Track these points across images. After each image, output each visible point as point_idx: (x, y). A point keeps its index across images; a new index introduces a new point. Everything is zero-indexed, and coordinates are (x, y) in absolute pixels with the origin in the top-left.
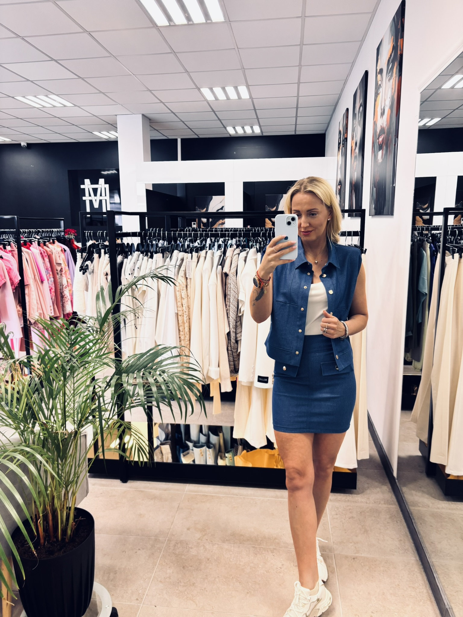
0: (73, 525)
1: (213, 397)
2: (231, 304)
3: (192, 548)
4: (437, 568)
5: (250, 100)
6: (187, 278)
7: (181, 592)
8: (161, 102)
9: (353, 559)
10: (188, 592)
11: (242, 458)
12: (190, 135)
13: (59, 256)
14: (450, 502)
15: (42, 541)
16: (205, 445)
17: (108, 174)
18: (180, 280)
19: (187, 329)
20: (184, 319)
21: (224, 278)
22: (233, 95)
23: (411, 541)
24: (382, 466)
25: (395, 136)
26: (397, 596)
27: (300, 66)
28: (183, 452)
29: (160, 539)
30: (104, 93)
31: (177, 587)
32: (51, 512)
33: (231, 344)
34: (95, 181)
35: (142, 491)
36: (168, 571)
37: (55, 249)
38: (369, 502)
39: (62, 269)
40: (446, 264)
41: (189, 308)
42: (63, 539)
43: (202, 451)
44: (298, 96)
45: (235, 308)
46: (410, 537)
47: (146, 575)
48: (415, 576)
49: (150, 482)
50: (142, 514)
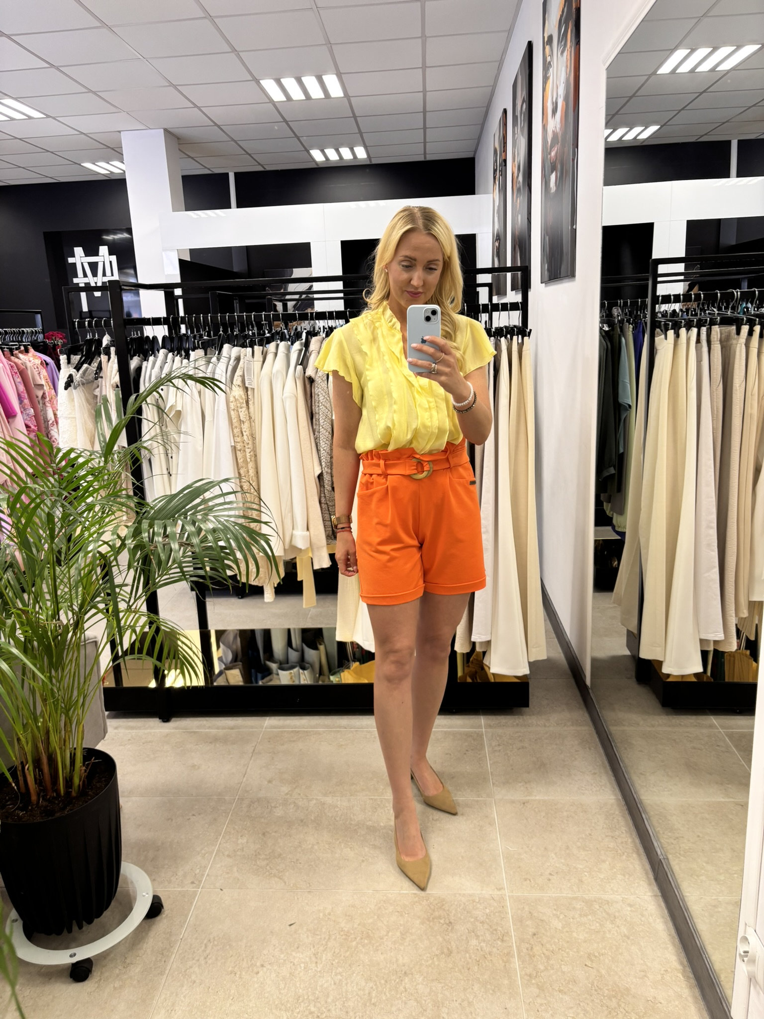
0: (83, 771)
1: (302, 582)
2: (321, 427)
3: (275, 807)
4: (648, 809)
5: (345, 99)
6: (247, 389)
7: (260, 867)
8: (196, 106)
9: (522, 805)
10: (272, 867)
11: (353, 674)
12: (249, 166)
13: (39, 373)
14: (671, 717)
15: (34, 798)
16: (298, 665)
17: (114, 239)
18: (238, 392)
19: (252, 472)
20: (245, 456)
21: (308, 386)
22: (316, 93)
23: (610, 773)
24: (570, 673)
25: (574, 145)
26: (587, 851)
27: (424, 37)
28: (263, 678)
29: (226, 798)
30: (95, 93)
31: (254, 863)
32: (45, 752)
33: (324, 494)
34: (91, 251)
35: (195, 732)
36: (240, 841)
37: (30, 361)
38: (548, 725)
39: (44, 394)
40: (656, 350)
41: (253, 437)
42: (68, 793)
43: (293, 674)
44: (424, 92)
45: (327, 433)
46: (608, 768)
47: (206, 848)
48: (615, 820)
49: (207, 719)
50: (196, 765)
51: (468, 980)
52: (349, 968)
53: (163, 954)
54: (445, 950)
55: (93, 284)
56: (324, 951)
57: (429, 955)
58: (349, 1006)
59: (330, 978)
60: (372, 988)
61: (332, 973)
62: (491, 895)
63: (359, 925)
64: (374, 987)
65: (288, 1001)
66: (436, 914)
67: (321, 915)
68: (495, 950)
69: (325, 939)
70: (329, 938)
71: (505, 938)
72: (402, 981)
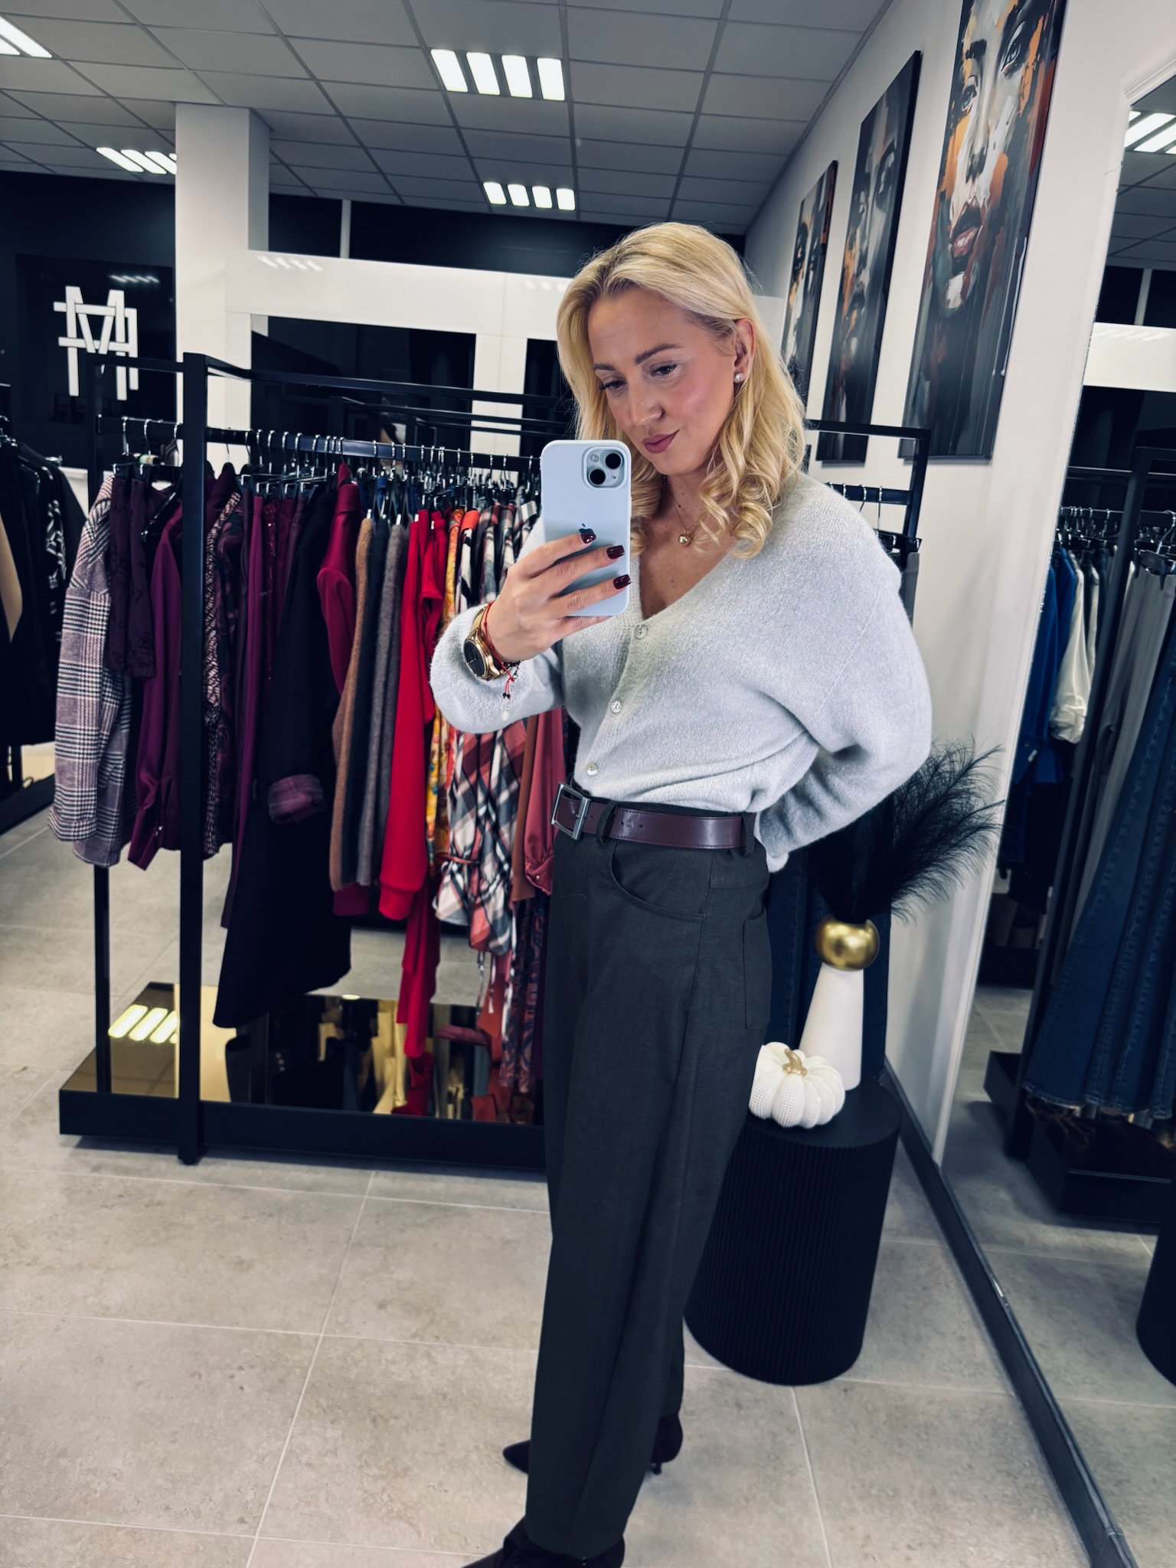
5: (566, 104)
7: (371, 1495)
8: (313, 78)
9: (843, 1393)
10: (392, 1495)
12: (378, 194)
22: (520, 88)
25: (1021, 230)
27: (723, 20)
30: (145, 28)
34: (95, 295)
36: (330, 1433)
44: (697, 113)
48: (1010, 1440)
49: (262, 1164)
50: (243, 1261)
55: (91, 350)
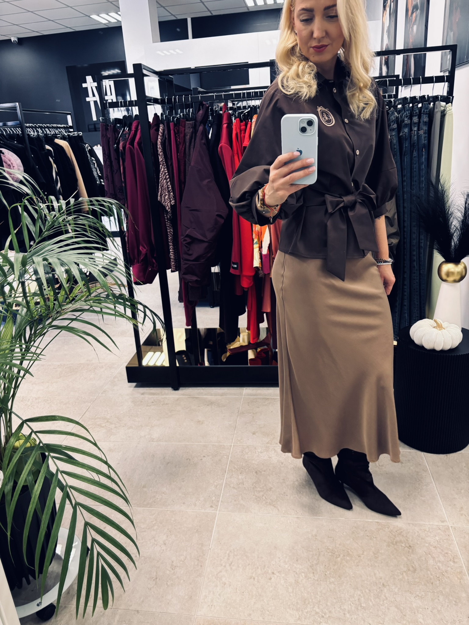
3: (261, 452)
7: (258, 497)
10: (266, 497)
12: (202, 12)
29: (225, 444)
31: (253, 494)
35: (196, 398)
47: (216, 481)
49: (204, 388)
50: (200, 421)
51: (434, 592)
52: (339, 579)
53: (198, 560)
54: (411, 569)
56: (317, 564)
57: (399, 572)
58: (345, 609)
59: (326, 586)
60: (360, 595)
61: (326, 581)
62: (437, 525)
63: (340, 545)
64: (362, 595)
65: (297, 603)
66: (398, 539)
67: (310, 535)
68: (449, 569)
69: (316, 555)
70: (319, 555)
71: (456, 560)
72: (382, 591)
